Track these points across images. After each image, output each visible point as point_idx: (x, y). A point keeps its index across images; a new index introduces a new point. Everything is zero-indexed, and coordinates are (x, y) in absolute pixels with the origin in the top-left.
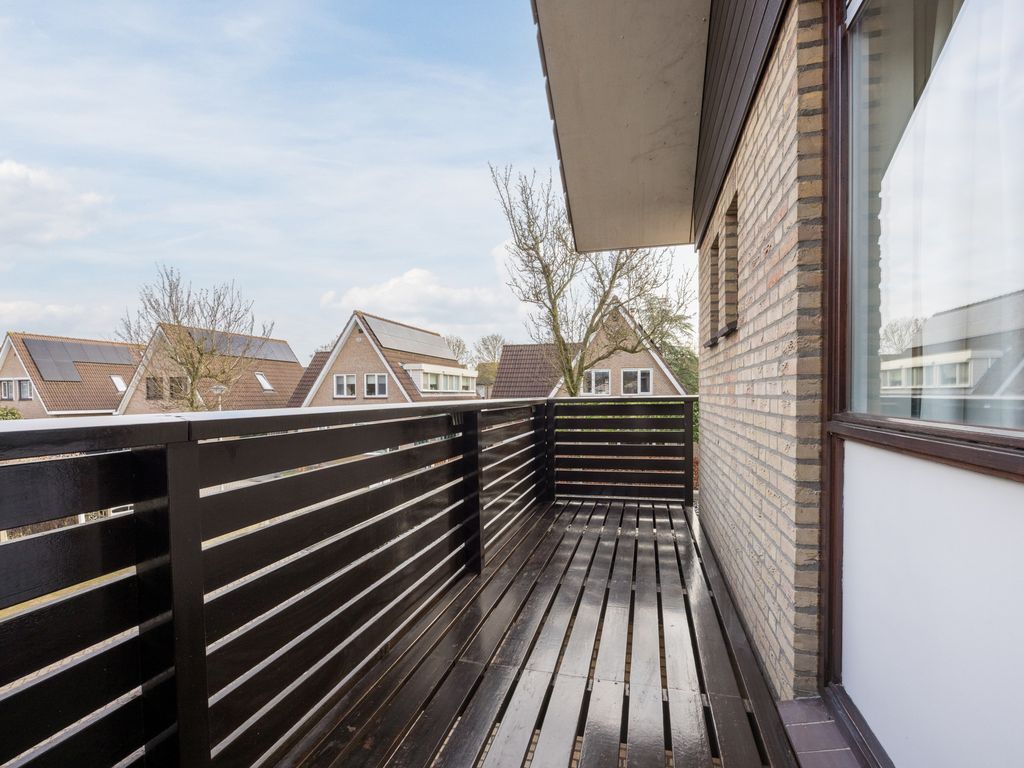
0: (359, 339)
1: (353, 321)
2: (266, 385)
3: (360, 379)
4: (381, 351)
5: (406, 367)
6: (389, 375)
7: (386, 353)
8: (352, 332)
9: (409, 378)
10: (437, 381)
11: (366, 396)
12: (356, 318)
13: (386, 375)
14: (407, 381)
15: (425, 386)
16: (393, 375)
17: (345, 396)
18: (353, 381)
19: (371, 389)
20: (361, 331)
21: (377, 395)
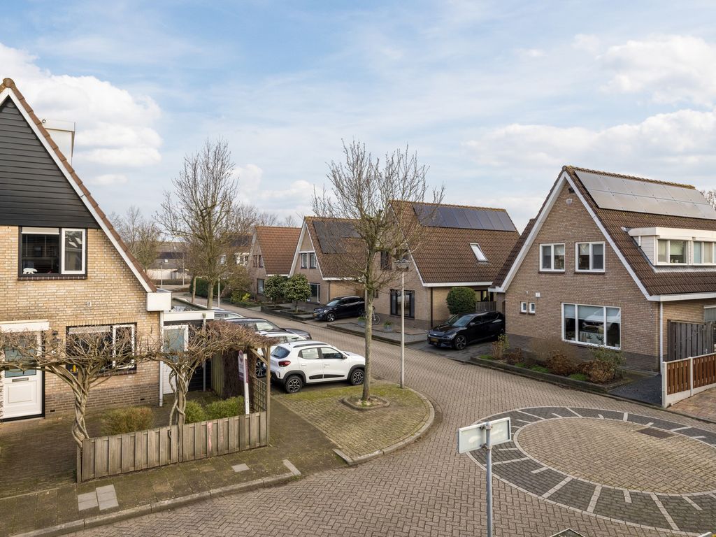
0: (569, 201)
1: (562, 179)
2: (481, 256)
3: (570, 250)
4: (596, 213)
5: (632, 232)
6: (608, 244)
7: (603, 217)
8: (562, 193)
9: (637, 247)
10: (683, 250)
11: (577, 270)
12: (565, 175)
13: (604, 243)
14: (632, 251)
15: (662, 258)
16: (613, 244)
17: (552, 269)
18: (562, 253)
19: (584, 261)
20: (572, 191)
21: (591, 270)
